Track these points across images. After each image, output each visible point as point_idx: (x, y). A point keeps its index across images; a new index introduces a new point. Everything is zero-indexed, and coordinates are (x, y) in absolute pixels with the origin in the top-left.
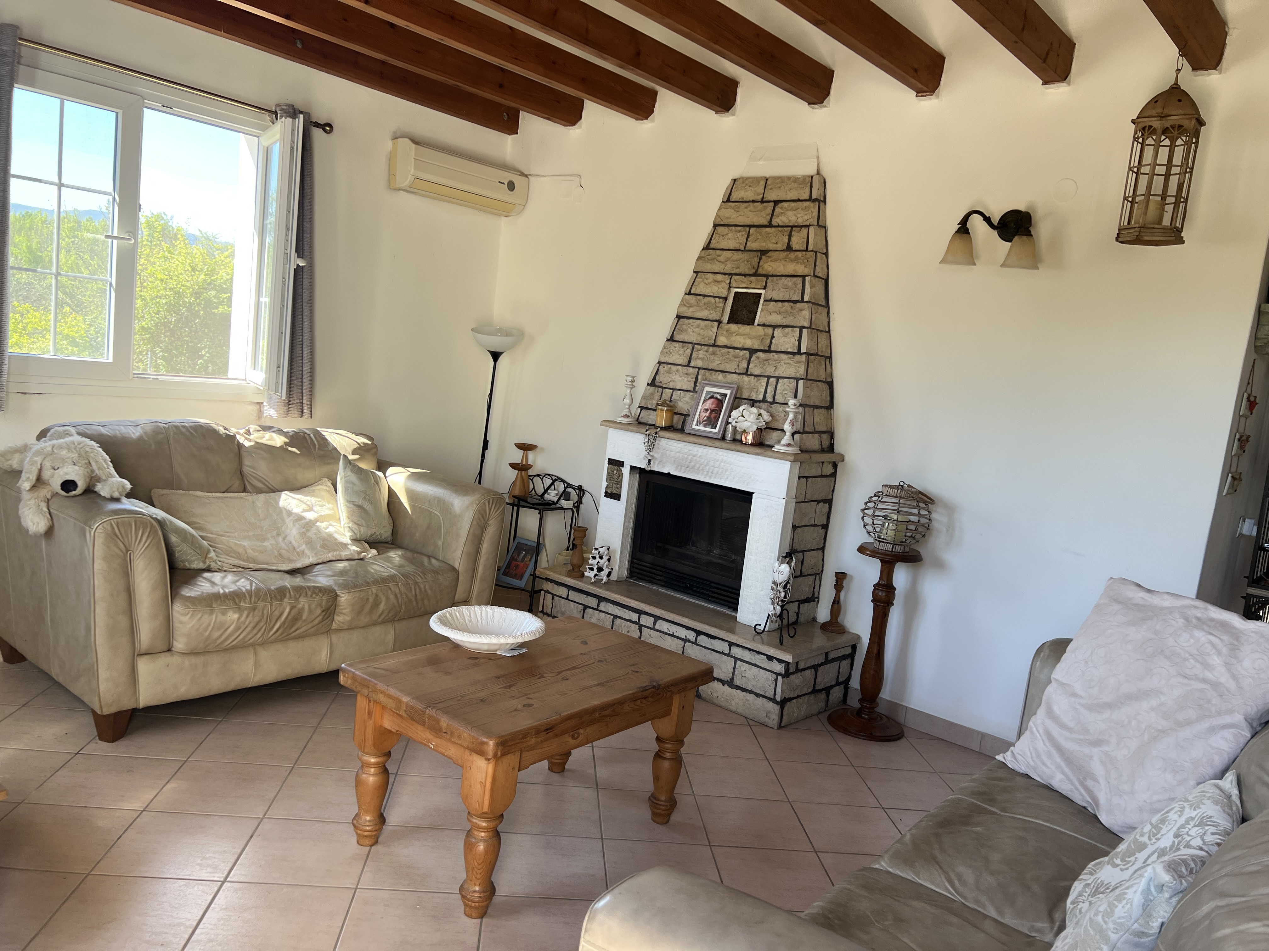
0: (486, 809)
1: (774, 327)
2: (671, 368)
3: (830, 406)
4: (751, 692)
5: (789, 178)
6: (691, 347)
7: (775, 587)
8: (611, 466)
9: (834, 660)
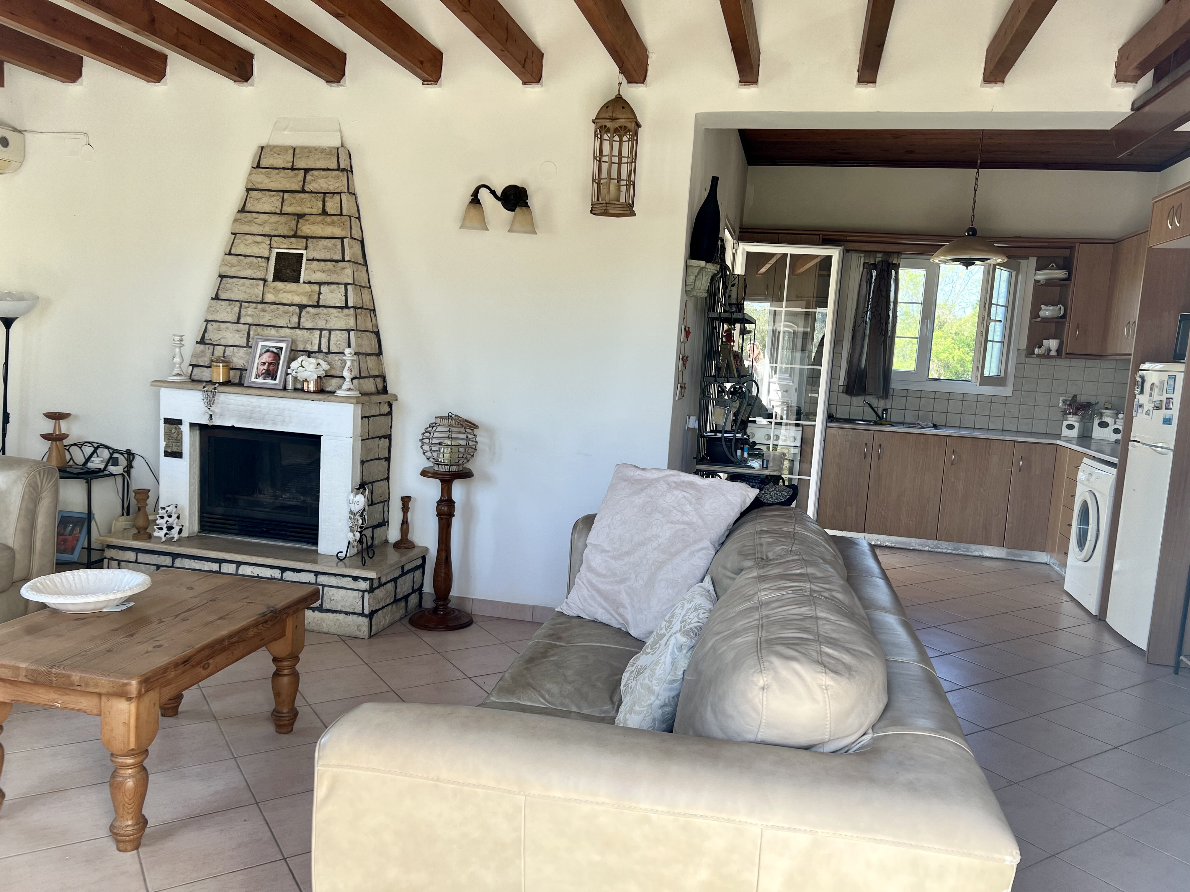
0: (132, 746)
1: (320, 284)
2: (219, 325)
3: (380, 353)
4: (340, 612)
5: (316, 149)
6: (239, 305)
7: (352, 516)
8: (168, 425)
9: (409, 571)
